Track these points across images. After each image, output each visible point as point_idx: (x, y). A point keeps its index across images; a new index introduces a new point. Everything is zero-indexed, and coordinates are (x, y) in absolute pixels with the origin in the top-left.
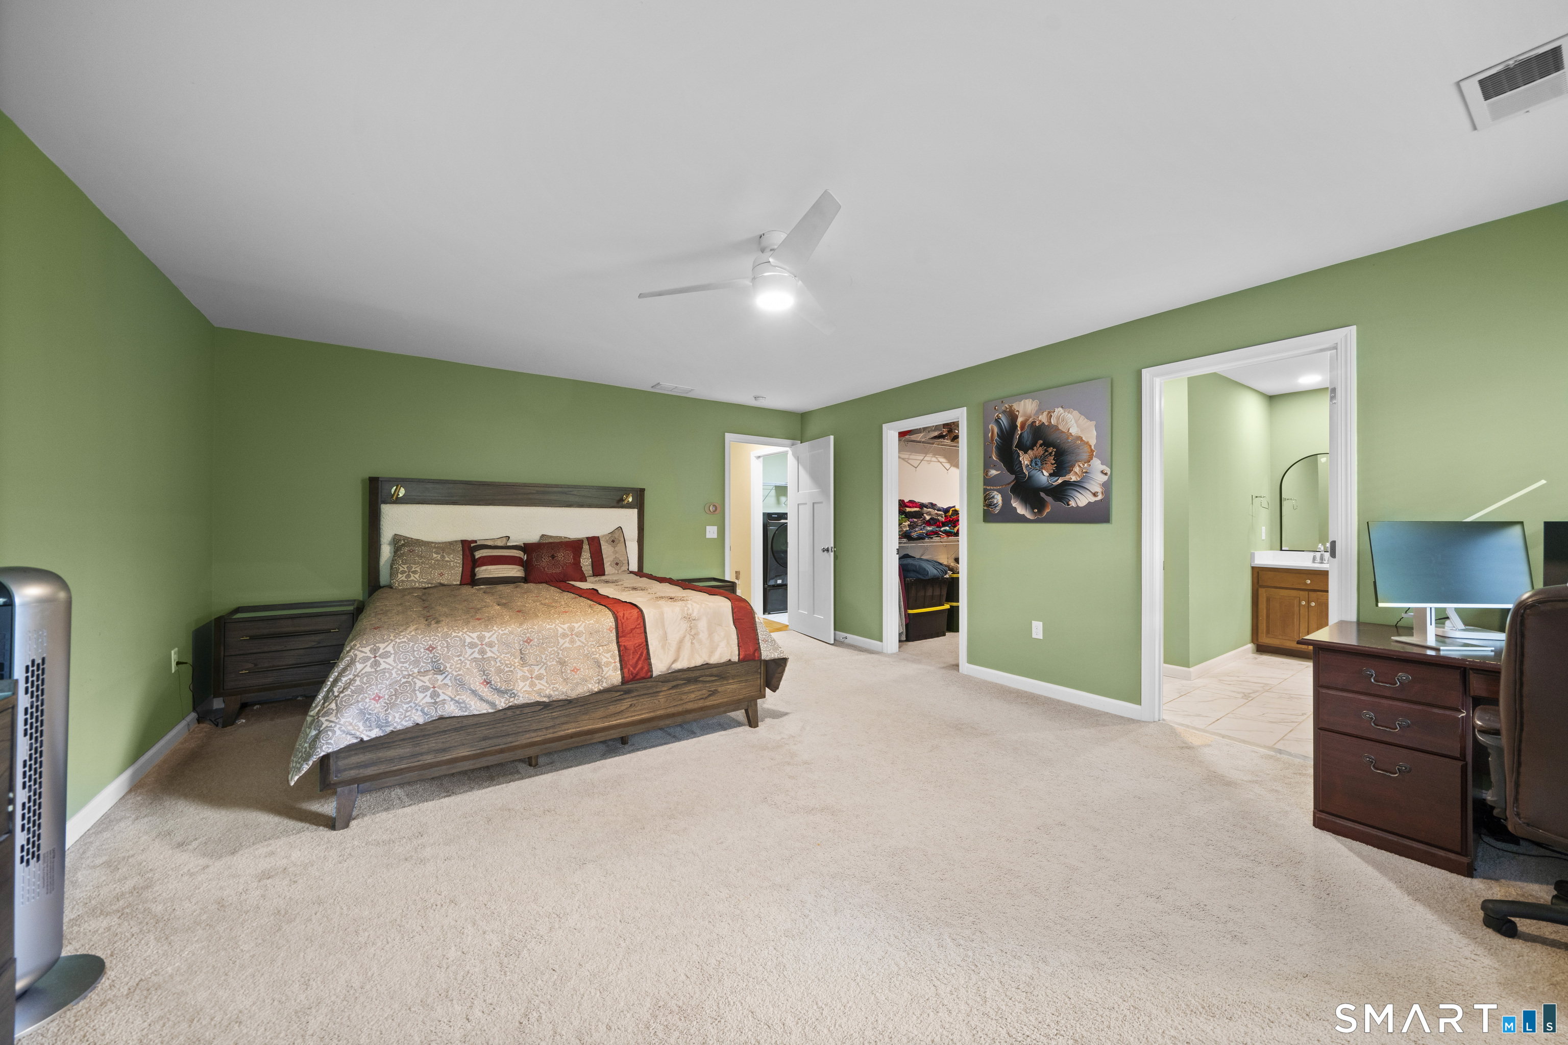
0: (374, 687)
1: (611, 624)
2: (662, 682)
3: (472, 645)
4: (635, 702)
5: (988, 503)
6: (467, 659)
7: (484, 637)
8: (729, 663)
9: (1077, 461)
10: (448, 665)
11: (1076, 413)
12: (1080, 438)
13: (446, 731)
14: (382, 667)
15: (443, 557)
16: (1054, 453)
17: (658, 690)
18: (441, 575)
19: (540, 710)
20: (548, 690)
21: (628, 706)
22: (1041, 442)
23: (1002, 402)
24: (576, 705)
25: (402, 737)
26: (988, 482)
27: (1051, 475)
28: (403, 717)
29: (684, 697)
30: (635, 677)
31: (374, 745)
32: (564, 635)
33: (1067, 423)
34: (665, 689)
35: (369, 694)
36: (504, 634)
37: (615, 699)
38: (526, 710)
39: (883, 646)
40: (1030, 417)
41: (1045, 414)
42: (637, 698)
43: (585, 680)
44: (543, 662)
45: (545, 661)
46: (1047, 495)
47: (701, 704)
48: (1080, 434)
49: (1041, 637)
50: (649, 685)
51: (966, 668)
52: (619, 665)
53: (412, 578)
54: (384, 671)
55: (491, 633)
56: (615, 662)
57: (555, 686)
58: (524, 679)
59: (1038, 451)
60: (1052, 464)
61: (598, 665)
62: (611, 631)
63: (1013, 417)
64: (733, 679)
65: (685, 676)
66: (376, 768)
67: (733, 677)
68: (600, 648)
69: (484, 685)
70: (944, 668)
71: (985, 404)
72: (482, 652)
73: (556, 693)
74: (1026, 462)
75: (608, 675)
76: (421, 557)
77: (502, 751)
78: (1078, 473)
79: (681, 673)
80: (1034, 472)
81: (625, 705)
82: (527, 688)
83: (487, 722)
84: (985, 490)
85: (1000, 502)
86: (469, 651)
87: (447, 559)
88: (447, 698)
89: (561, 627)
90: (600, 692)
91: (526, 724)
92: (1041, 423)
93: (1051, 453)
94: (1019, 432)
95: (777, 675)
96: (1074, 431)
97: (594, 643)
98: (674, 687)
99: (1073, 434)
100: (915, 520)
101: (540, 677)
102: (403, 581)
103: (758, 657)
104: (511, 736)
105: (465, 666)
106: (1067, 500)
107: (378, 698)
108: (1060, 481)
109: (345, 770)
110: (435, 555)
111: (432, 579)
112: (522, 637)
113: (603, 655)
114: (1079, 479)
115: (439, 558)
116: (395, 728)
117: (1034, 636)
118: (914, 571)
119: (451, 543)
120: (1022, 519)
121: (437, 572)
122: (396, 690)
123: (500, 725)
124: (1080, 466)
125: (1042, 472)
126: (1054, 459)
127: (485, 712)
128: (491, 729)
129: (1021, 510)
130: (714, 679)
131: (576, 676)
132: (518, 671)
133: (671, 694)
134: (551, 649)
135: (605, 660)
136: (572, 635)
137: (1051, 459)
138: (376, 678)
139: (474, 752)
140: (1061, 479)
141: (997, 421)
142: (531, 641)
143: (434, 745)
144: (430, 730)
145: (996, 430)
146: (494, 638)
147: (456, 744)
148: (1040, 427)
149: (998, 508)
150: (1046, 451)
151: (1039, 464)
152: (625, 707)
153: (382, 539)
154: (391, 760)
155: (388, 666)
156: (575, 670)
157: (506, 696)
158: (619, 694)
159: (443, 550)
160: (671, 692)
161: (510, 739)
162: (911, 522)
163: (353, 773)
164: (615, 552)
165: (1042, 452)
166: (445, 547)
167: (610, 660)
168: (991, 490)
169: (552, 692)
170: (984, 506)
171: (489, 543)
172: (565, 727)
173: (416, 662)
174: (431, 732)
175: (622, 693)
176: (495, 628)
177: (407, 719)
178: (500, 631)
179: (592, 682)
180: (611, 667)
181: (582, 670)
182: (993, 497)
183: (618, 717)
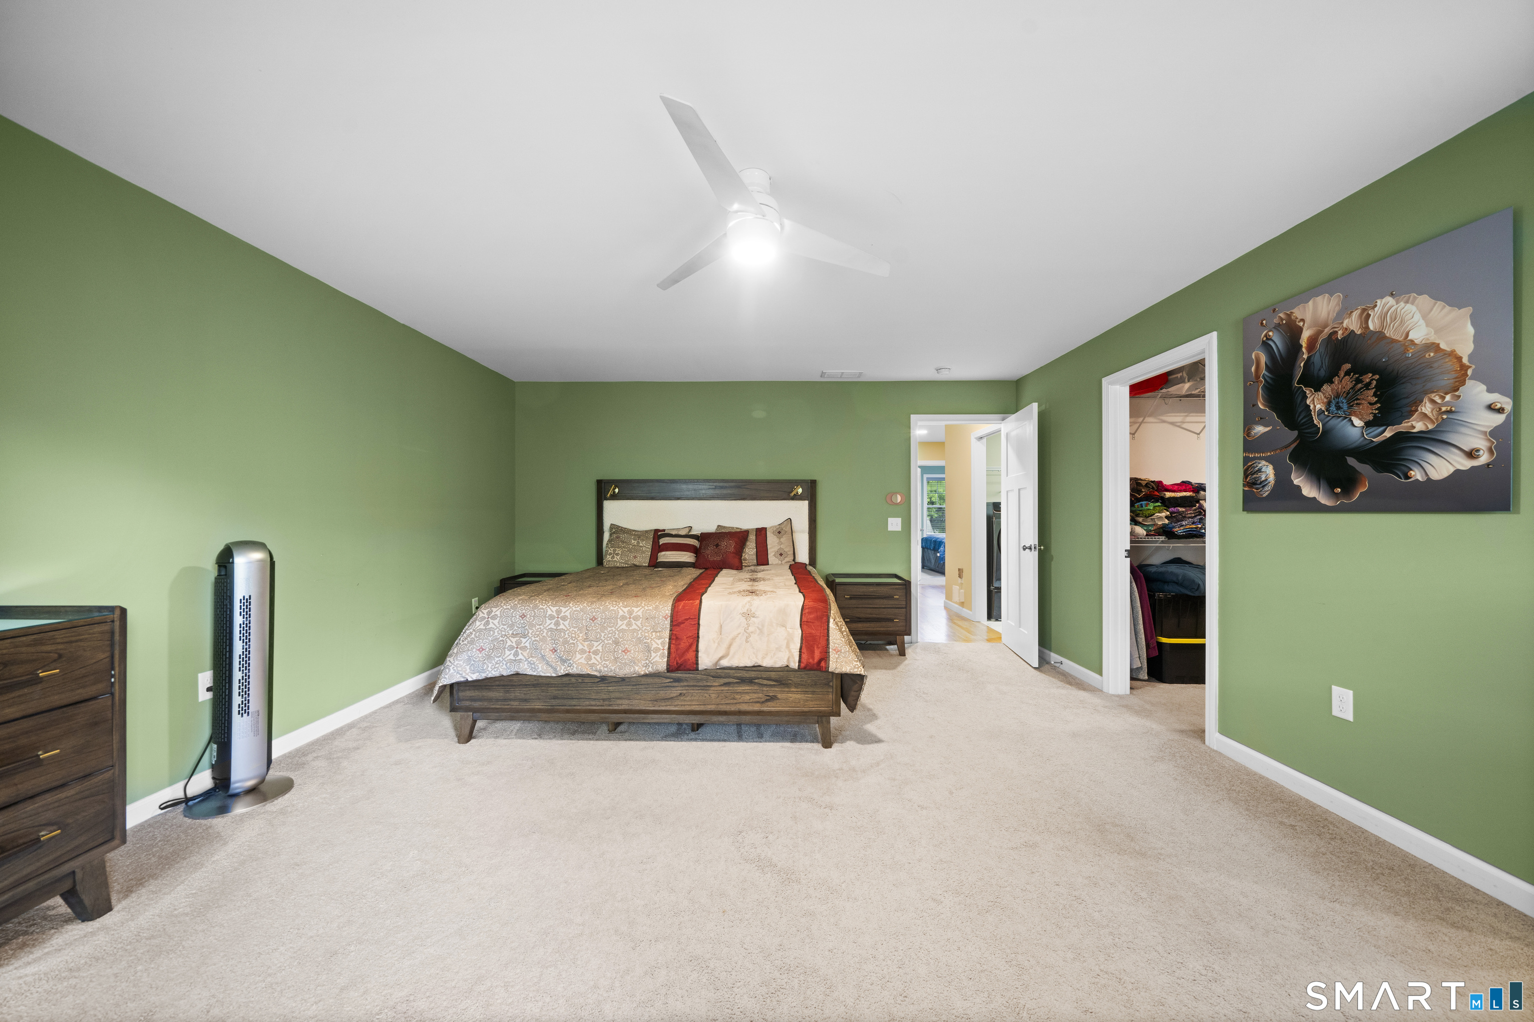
0: (481, 641)
1: (667, 612)
2: (713, 677)
3: (551, 617)
4: (685, 692)
5: (1251, 480)
6: (545, 628)
7: (561, 611)
8: (787, 669)
9: (1426, 392)
10: (530, 631)
11: (1424, 300)
12: (1435, 347)
13: (526, 685)
14: (490, 626)
15: (638, 543)
16: (1374, 382)
17: (709, 684)
18: (635, 557)
19: (598, 682)
20: (600, 666)
21: (678, 694)
22: (1347, 366)
23: (1274, 310)
24: (628, 683)
25: (497, 683)
26: (1251, 445)
27: (1368, 424)
28: (493, 667)
29: (737, 696)
30: (679, 667)
31: (480, 686)
32: (623, 618)
33: (1402, 322)
34: (717, 684)
35: (477, 646)
36: (576, 611)
37: (665, 685)
38: (587, 680)
39: (1102, 681)
40: (1326, 326)
41: (1356, 314)
42: (687, 688)
43: (634, 661)
44: (601, 640)
45: (603, 639)
46: (1361, 461)
47: (757, 707)
48: (1433, 338)
49: (1349, 716)
50: (699, 678)
51: (1215, 739)
52: (666, 653)
53: (615, 559)
54: (490, 629)
55: (567, 609)
56: (663, 649)
57: (606, 663)
58: (583, 652)
59: (1344, 383)
60: (1371, 404)
61: (648, 650)
62: (666, 619)
63: (1292, 331)
64: (796, 687)
65: (739, 675)
66: (481, 703)
67: (797, 685)
68: (654, 633)
69: (552, 652)
70: (1182, 732)
71: (1246, 321)
72: (557, 624)
73: (606, 669)
74: (1318, 407)
75: (654, 660)
76: (623, 542)
77: (568, 711)
78: (1430, 415)
79: (733, 671)
80: (1333, 422)
81: (674, 692)
82: (583, 661)
83: (555, 684)
84: (1246, 460)
85: (1272, 478)
86: (548, 622)
87: (641, 545)
88: (523, 658)
89: (622, 610)
90: (646, 675)
91: (587, 692)
92: (1347, 332)
93: (1370, 383)
94: (1305, 356)
95: (853, 693)
96: (1419, 334)
97: (648, 628)
98: (725, 684)
99: (1416, 341)
100: (1181, 509)
101: (596, 653)
102: (609, 561)
103: (826, 668)
104: (574, 700)
105: (543, 634)
106: (1405, 469)
107: (481, 650)
108: (1388, 434)
109: (463, 700)
110: (633, 541)
111: (628, 561)
112: (590, 615)
113: (654, 641)
114: (1431, 427)
115: (635, 544)
116: (487, 675)
117: (1336, 712)
118: (1174, 582)
119: (647, 532)
120: (1312, 506)
121: (632, 555)
122: (494, 645)
123: (566, 688)
124: (1433, 401)
125: (1351, 420)
126: (1375, 395)
127: (549, 675)
128: (559, 690)
129: (1309, 491)
130: (772, 683)
131: (625, 657)
132: (579, 644)
133: (722, 690)
134: (610, 629)
135: (655, 645)
136: (630, 618)
137: (1370, 395)
138: (484, 634)
139: (546, 707)
140: (1392, 430)
141: (1266, 345)
142: (596, 619)
143: (519, 694)
144: (515, 682)
145: (1263, 358)
146: (567, 614)
147: (533, 698)
148: (1345, 340)
149: (1268, 488)
150: (1358, 381)
151: (1345, 406)
152: (675, 695)
153: (604, 528)
154: (490, 700)
155: (493, 626)
156: (625, 651)
157: (566, 664)
158: (669, 680)
159: (639, 537)
160: (723, 688)
161: (574, 702)
162: (1171, 513)
163: (467, 703)
164: (780, 543)
165: (1350, 385)
166: (640, 535)
167: (660, 646)
168: (1255, 458)
169: (602, 668)
170: (1244, 485)
171: (674, 533)
172: (619, 702)
173: (511, 626)
174: (516, 684)
175: (672, 680)
176: (571, 605)
177: (496, 669)
178: (573, 608)
179: (640, 665)
180: (659, 654)
181: (632, 652)
182: (1260, 471)
183: (668, 703)
